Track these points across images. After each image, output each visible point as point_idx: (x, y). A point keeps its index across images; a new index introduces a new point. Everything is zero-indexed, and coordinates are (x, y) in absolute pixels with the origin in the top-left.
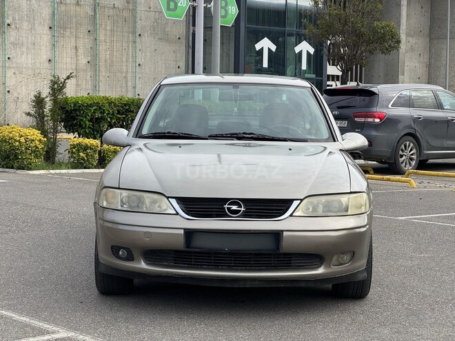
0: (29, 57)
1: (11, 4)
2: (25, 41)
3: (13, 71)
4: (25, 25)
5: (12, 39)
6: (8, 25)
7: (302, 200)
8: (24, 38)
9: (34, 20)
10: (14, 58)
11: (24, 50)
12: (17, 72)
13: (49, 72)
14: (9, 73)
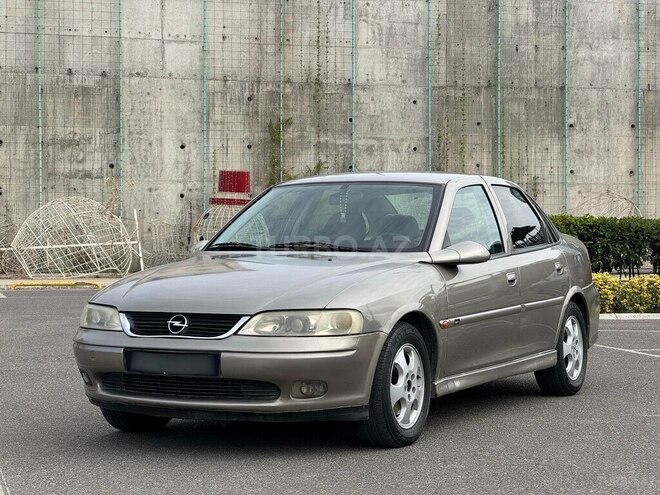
0: (601, 168)
1: (575, 97)
2: (595, 147)
3: (577, 188)
4: (595, 125)
5: (576, 145)
6: (571, 126)
7: (252, 316)
8: (594, 143)
9: (609, 117)
10: (578, 171)
11: (594, 159)
12: (583, 191)
13: (631, 188)
14: (572, 192)
